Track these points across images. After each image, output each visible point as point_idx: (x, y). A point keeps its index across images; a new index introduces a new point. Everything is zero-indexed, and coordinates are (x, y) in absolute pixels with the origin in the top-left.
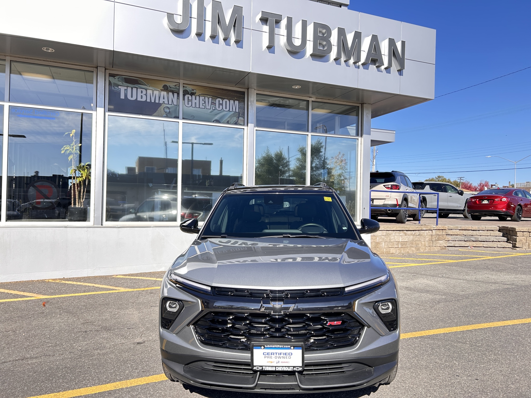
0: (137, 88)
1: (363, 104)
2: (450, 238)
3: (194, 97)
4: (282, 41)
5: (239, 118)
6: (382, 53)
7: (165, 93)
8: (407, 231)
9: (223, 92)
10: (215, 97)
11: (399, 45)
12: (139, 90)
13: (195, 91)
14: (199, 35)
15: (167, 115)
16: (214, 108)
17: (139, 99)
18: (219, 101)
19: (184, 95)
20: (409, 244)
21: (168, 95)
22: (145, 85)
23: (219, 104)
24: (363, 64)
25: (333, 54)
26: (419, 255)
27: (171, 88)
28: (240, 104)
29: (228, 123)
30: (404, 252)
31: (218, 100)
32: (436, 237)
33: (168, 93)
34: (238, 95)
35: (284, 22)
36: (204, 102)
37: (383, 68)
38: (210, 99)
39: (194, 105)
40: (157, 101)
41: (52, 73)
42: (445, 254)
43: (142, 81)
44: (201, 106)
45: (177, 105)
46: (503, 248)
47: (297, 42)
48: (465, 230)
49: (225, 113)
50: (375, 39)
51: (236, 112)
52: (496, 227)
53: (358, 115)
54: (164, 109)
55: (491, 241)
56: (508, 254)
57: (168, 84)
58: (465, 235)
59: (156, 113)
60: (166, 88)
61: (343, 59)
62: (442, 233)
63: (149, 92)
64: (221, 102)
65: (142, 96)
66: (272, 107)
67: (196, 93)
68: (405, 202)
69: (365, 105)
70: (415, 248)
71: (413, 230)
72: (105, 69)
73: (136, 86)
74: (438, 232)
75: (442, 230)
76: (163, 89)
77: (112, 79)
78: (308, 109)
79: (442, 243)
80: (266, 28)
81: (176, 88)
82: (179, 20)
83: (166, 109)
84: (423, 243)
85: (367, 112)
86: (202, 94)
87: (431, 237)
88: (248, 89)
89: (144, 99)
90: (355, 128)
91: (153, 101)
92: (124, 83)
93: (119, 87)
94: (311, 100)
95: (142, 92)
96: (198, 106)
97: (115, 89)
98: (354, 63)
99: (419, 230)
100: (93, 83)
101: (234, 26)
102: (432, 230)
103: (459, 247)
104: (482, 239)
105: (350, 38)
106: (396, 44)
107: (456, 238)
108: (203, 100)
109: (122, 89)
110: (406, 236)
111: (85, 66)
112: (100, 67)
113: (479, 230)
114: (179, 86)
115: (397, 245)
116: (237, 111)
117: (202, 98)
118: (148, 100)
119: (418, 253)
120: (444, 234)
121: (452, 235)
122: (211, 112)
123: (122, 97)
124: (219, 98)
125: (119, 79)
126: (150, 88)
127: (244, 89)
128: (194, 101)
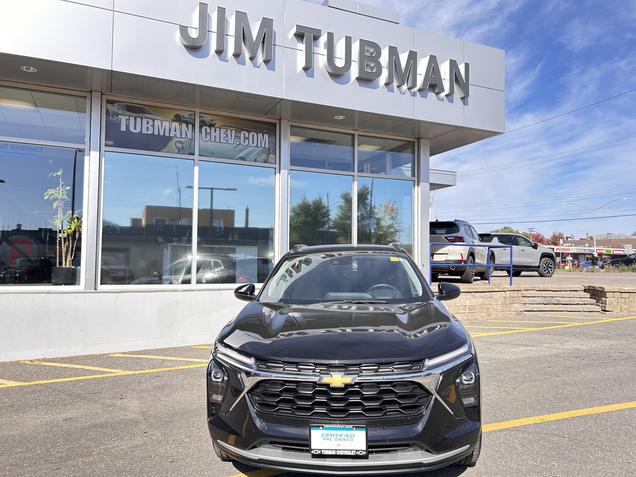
0: (142, 118)
1: (419, 139)
2: (527, 300)
3: (213, 129)
4: (321, 60)
5: (269, 155)
6: (443, 77)
7: (177, 124)
8: (475, 292)
9: (249, 123)
10: (240, 129)
11: (462, 68)
12: (145, 121)
13: (214, 122)
14: (219, 52)
15: (179, 151)
16: (238, 143)
17: (144, 131)
19: (201, 127)
20: (478, 309)
21: (181, 127)
22: (153, 114)
23: (245, 138)
24: (420, 90)
25: (383, 79)
26: (491, 322)
27: (184, 118)
28: (271, 138)
29: (255, 160)
30: (473, 318)
31: (243, 133)
32: (510, 300)
33: (180, 125)
34: (268, 127)
35: (323, 39)
36: (225, 136)
37: (443, 95)
38: (234, 132)
39: (213, 140)
40: (167, 134)
41: (35, 99)
42: (522, 320)
43: (148, 110)
44: (222, 141)
45: (192, 139)
46: (591, 312)
47: (340, 63)
48: (544, 291)
49: (251, 149)
50: (433, 59)
51: (265, 148)
52: (581, 286)
53: (413, 152)
54: (175, 144)
55: (575, 304)
56: (597, 320)
57: (181, 113)
58: (544, 297)
59: (165, 149)
60: (178, 119)
61: (395, 84)
62: (518, 294)
63: (157, 123)
64: (247, 135)
65: (148, 128)
66: (309, 142)
67: (215, 124)
68: (471, 257)
69: (422, 140)
70: (485, 313)
71: (483, 292)
72: (102, 94)
73: (140, 115)
74: (513, 294)
75: (517, 291)
76: (175, 119)
77: (110, 106)
78: (353, 146)
79: (518, 307)
80: (302, 46)
81: (191, 119)
82: (194, 34)
83: (179, 144)
84: (495, 307)
85: (425, 148)
86: (223, 126)
87: (504, 300)
88: (280, 120)
89: (150, 132)
90: (410, 169)
91: (162, 134)
92: (125, 111)
93: (119, 116)
94: (356, 133)
95: (148, 123)
96: (218, 140)
97: (114, 119)
98: (409, 89)
99: (489, 292)
100: (85, 112)
101: (263, 42)
102: (505, 291)
103: (538, 311)
104: (565, 301)
105: (403, 59)
106: (459, 66)
107: (534, 301)
108: (225, 133)
109: (123, 120)
110: (474, 299)
111: (75, 90)
112: (95, 91)
113: (560, 291)
114: (195, 116)
115: (464, 309)
116: (267, 146)
117: (223, 131)
118: (156, 133)
119: (489, 320)
120: (520, 296)
121: (528, 297)
122: (235, 148)
123: (123, 128)
124: (245, 130)
125: (119, 107)
126: (158, 118)
127: (276, 120)
128: (213, 133)
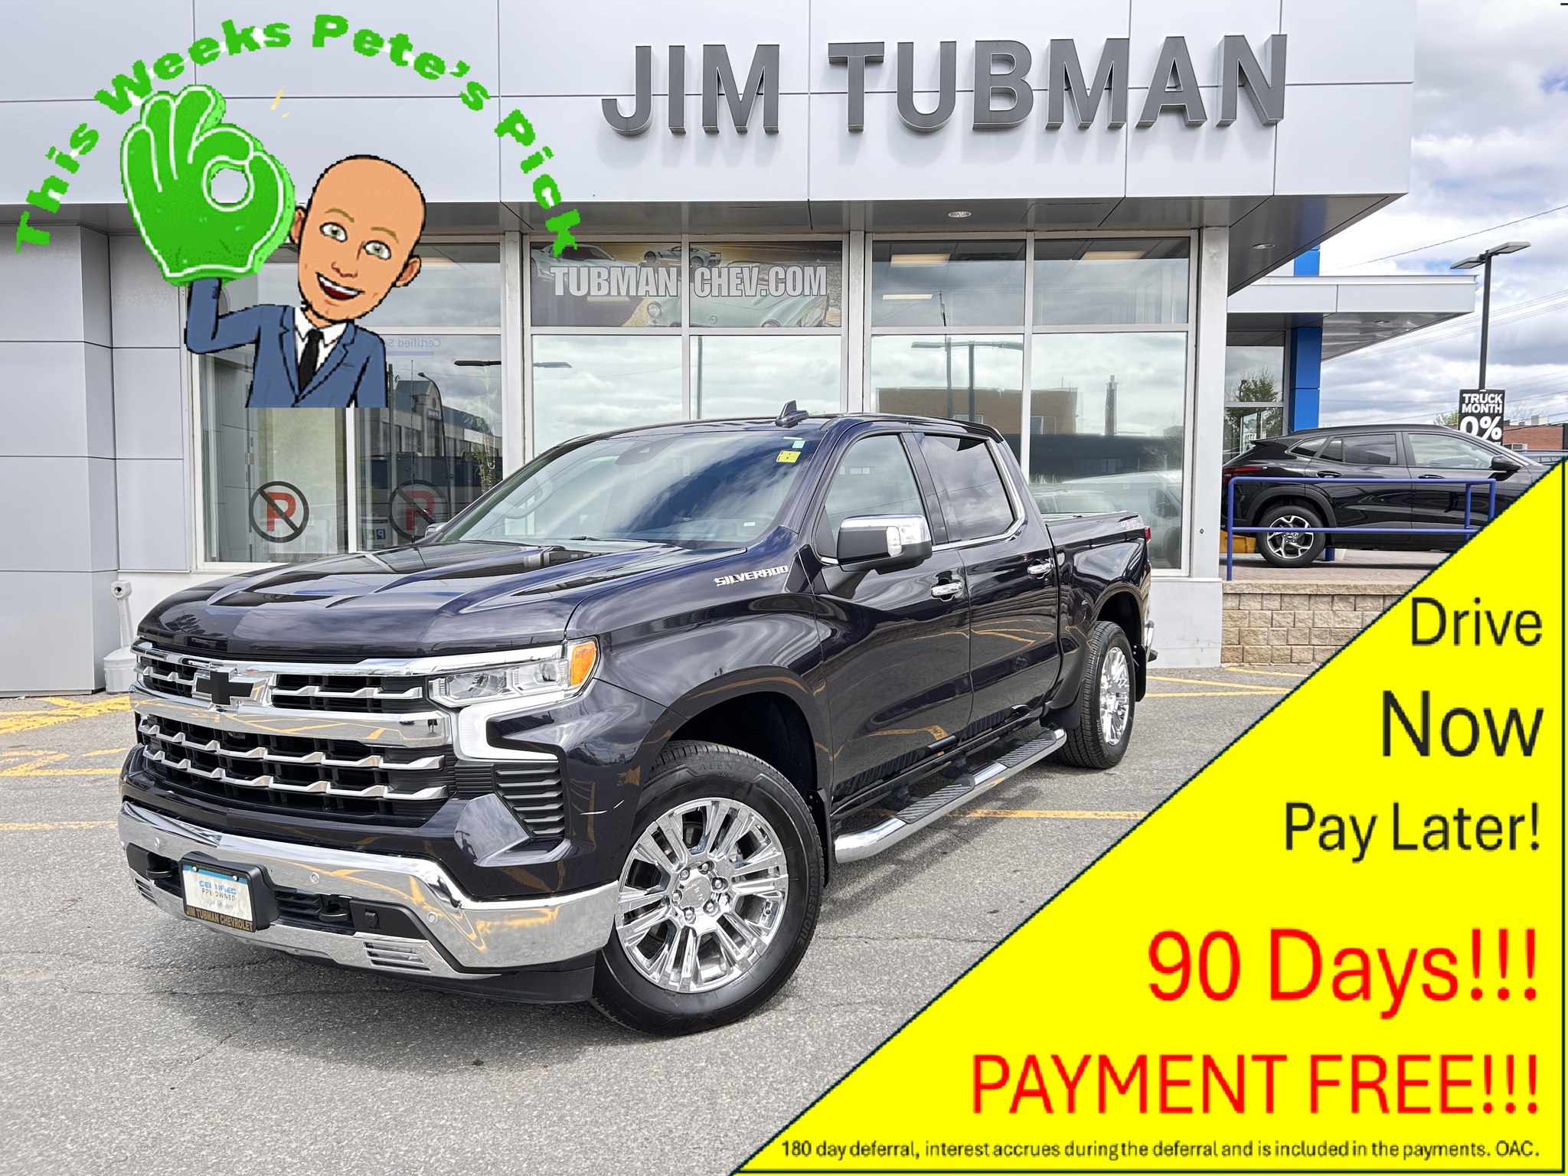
1: (1201, 230)
3: (715, 271)
5: (827, 309)
9: (787, 248)
11: (1261, 50)
12: (594, 272)
13: (717, 257)
14: (677, 131)
15: (655, 322)
17: (594, 292)
18: (777, 272)
19: (693, 270)
21: (656, 274)
22: (608, 258)
23: (778, 281)
24: (1142, 127)
27: (662, 256)
28: (831, 273)
29: (799, 323)
33: (656, 270)
34: (825, 251)
36: (739, 281)
37: (1206, 127)
38: (755, 271)
39: (715, 292)
43: (597, 250)
45: (677, 296)
47: (928, 104)
54: (648, 309)
57: (655, 250)
60: (651, 260)
64: (781, 275)
67: (719, 261)
72: (522, 235)
73: (586, 262)
77: (536, 253)
81: (675, 256)
83: (653, 308)
86: (734, 262)
89: (604, 292)
94: (1030, 237)
101: (762, 95)
105: (1090, 62)
106: (1252, 47)
116: (823, 292)
117: (734, 271)
118: (614, 293)
122: (756, 304)
123: (559, 291)
124: (777, 265)
125: (552, 254)
126: (618, 264)
127: (840, 235)
128: (716, 281)
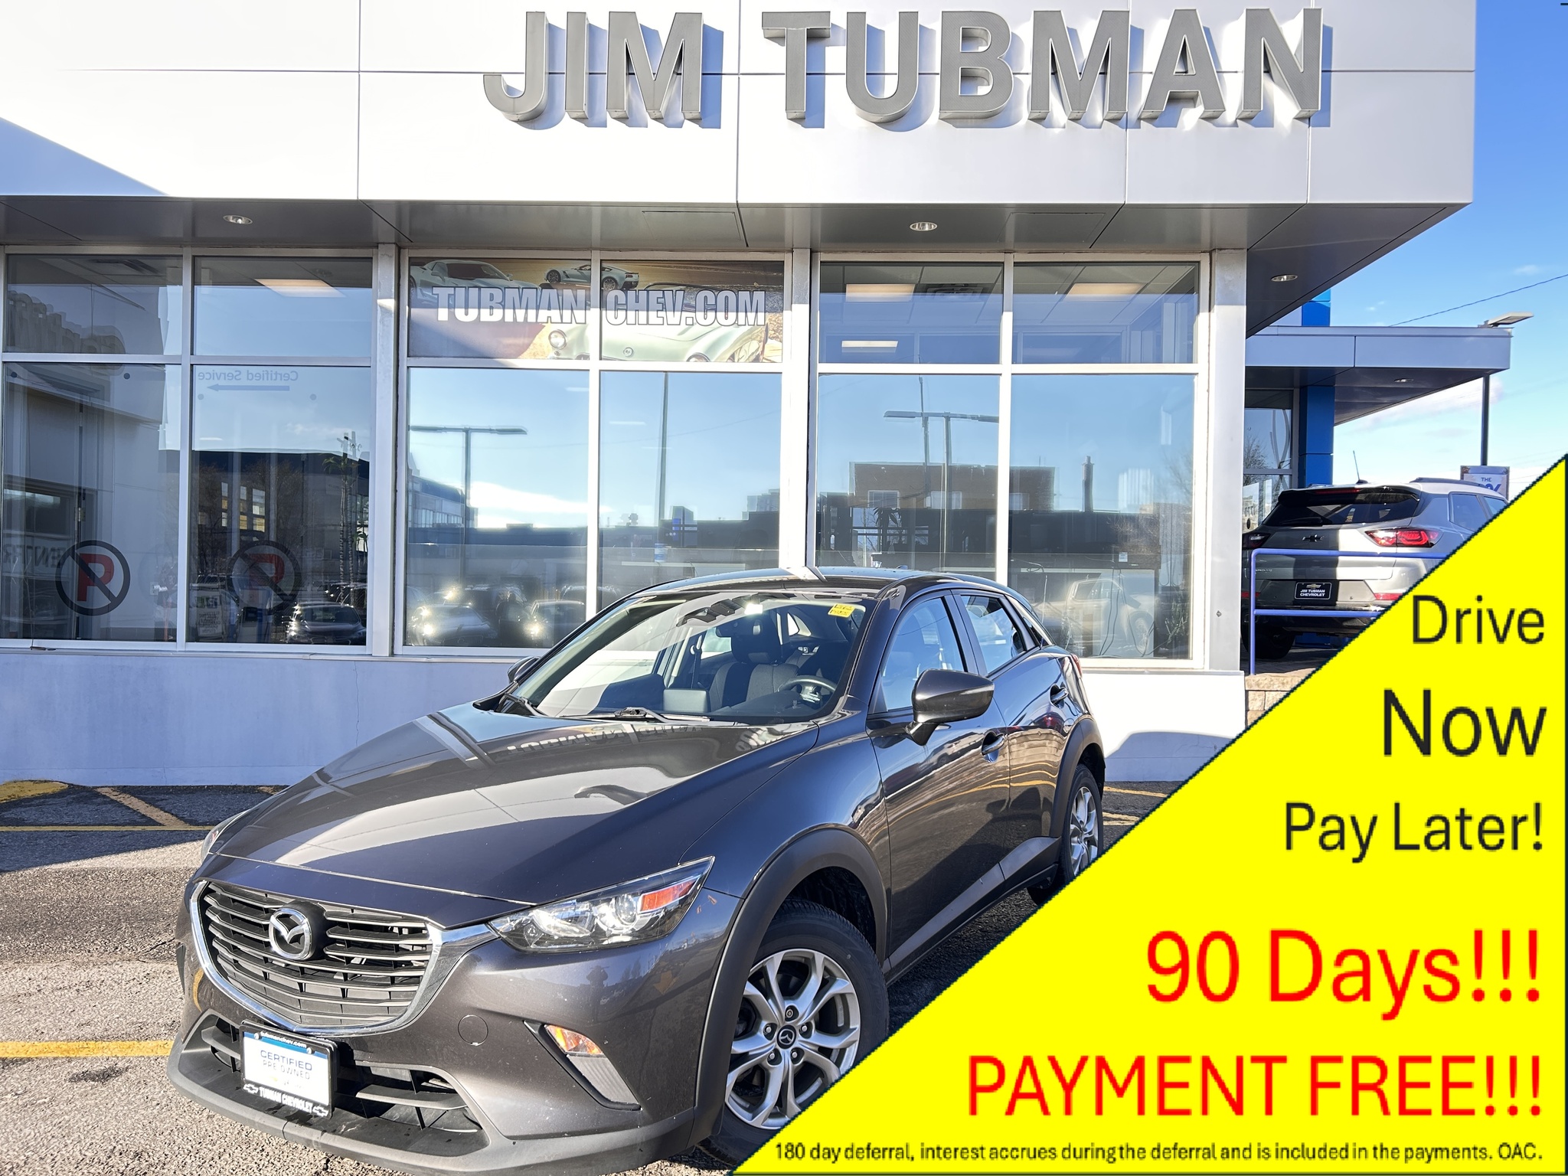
3: (631, 294)
5: (765, 342)
7: (553, 292)
9: (717, 269)
10: (694, 287)
13: (635, 278)
15: (557, 353)
16: (689, 321)
18: (706, 297)
21: (560, 298)
22: (502, 278)
23: (707, 307)
27: (567, 277)
28: (771, 299)
29: (732, 358)
31: (701, 295)
33: (560, 293)
34: (763, 273)
36: (660, 307)
38: (680, 295)
39: (631, 320)
40: (533, 319)
43: (490, 268)
44: (653, 319)
45: (585, 323)
49: (723, 330)
50: (1183, 20)
51: (755, 325)
53: (1193, 290)
54: (550, 338)
57: (560, 268)
59: (529, 351)
63: (511, 294)
64: (711, 301)
65: (492, 308)
67: (637, 283)
72: (399, 249)
73: (475, 282)
76: (547, 282)
77: (416, 272)
81: (582, 276)
83: (556, 337)
86: (654, 284)
88: (791, 252)
89: (498, 317)
91: (521, 319)
92: (447, 278)
93: (436, 290)
94: (1007, 259)
95: (492, 296)
96: (643, 320)
97: (424, 298)
101: (680, 74)
106: (1281, 25)
108: (659, 300)
109: (443, 295)
112: (383, 243)
114: (590, 269)
116: (761, 322)
117: (654, 295)
118: (510, 318)
122: (680, 334)
123: (444, 316)
124: (707, 288)
125: (435, 271)
126: (514, 283)
127: (782, 255)
128: (632, 306)
